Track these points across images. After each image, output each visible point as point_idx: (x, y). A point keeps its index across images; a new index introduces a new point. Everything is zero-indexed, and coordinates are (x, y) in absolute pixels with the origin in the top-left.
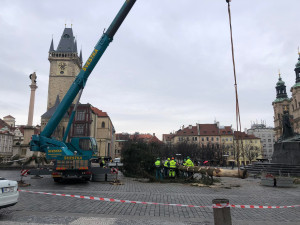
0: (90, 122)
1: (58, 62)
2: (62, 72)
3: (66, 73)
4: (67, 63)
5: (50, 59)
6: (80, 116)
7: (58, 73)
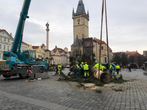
0: (93, 47)
1: (77, 19)
2: (79, 23)
3: (80, 24)
4: (80, 18)
5: (73, 18)
6: (88, 44)
7: (77, 24)
